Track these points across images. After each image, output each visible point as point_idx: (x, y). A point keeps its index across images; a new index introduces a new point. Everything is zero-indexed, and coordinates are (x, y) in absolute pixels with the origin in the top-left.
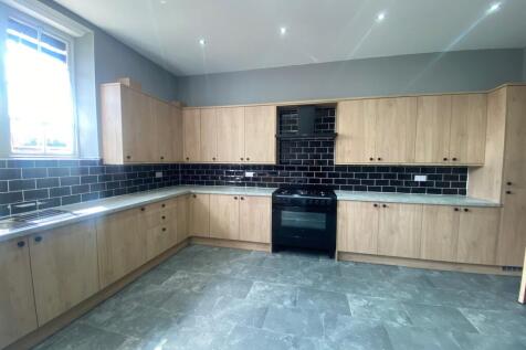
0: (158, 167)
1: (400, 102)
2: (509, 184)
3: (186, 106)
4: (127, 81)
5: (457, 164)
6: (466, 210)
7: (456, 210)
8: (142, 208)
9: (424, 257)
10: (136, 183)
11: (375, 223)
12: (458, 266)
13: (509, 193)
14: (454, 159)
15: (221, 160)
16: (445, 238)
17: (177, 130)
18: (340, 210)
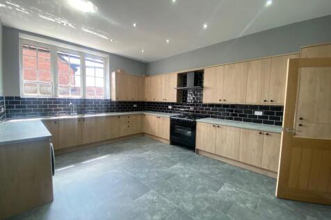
0: (135, 103)
1: (237, 65)
2: (301, 119)
3: (149, 75)
4: (119, 71)
5: (274, 104)
6: (267, 134)
7: (260, 133)
8: (119, 117)
9: (241, 160)
10: (124, 108)
11: (214, 136)
12: (265, 172)
13: (300, 125)
14: (272, 101)
15: (157, 100)
16: (254, 150)
17: (142, 87)
18: (198, 127)
